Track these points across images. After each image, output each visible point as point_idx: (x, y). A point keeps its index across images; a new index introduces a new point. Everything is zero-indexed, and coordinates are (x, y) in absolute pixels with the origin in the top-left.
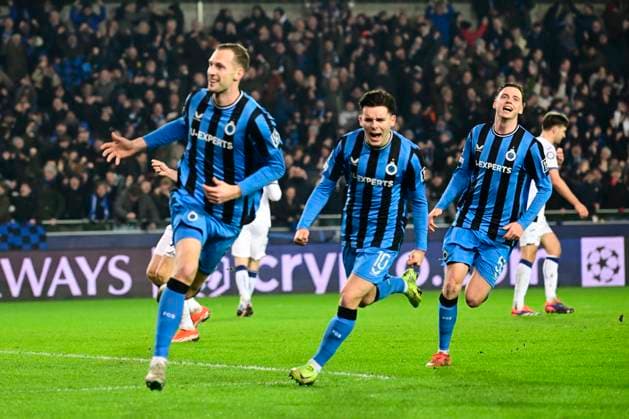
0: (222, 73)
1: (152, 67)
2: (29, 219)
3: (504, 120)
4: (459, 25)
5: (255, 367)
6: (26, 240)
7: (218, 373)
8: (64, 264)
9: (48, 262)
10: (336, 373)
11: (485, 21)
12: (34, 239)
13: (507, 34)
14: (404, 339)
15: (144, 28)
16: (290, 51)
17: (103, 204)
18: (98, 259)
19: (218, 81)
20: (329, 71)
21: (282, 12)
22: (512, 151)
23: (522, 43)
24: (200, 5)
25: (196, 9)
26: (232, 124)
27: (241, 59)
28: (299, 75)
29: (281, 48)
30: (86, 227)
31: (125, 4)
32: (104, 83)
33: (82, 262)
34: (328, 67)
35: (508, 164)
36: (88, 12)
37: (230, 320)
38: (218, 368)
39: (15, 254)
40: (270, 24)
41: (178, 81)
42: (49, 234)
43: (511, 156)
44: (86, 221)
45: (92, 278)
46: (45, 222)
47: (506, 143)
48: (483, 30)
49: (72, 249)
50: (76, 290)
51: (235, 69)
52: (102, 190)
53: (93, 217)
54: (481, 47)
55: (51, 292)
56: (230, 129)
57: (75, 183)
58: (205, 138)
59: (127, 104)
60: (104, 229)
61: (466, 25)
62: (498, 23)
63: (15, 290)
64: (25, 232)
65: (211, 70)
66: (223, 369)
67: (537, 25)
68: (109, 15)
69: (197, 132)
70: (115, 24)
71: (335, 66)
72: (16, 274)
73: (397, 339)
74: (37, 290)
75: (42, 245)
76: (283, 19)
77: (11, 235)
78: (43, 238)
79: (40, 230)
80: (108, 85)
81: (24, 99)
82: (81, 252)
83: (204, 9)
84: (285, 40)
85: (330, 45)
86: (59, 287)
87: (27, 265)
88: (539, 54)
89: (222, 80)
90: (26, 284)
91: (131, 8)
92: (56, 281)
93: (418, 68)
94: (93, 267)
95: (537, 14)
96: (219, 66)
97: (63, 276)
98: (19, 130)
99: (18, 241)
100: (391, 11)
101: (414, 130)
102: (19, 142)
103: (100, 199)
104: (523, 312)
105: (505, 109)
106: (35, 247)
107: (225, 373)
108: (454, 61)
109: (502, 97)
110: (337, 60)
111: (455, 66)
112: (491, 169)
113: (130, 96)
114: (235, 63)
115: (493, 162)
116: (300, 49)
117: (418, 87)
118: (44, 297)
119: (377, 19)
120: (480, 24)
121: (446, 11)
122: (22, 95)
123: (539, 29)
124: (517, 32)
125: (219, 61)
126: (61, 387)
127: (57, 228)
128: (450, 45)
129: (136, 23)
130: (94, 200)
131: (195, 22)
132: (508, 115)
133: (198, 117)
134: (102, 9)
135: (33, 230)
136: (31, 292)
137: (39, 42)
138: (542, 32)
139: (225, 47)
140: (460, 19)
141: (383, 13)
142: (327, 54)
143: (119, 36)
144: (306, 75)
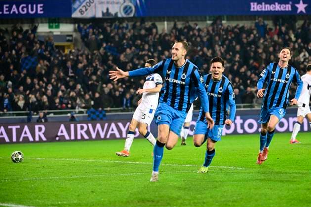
0: (178, 52)
1: (147, 47)
2: (99, 108)
3: (284, 61)
4: (268, 29)
5: (189, 165)
6: (98, 116)
7: (175, 168)
8: (113, 125)
9: (107, 125)
10: (221, 167)
11: (278, 27)
12: (101, 115)
13: (287, 33)
14: (248, 153)
15: (143, 32)
16: (202, 41)
17: (128, 101)
18: (126, 124)
19: (176, 55)
20: (217, 48)
21: (197, 25)
22: (288, 74)
23: (292, 36)
24: (166, 23)
25: (164, 24)
26: (184, 74)
27: (185, 46)
28: (205, 49)
29: (199, 39)
30: (122, 111)
31: (136, 22)
32: (128, 54)
33: (120, 124)
34: (216, 46)
35: (287, 79)
36: (121, 26)
37: (179, 146)
38: (174, 166)
39: (93, 122)
40: (193, 29)
41: (157, 52)
42: (107, 114)
43: (288, 76)
44: (121, 108)
45: (124, 130)
46: (105, 109)
47: (285, 71)
48: (277, 31)
49: (116, 120)
50: (118, 136)
51: (183, 51)
52: (128, 96)
53: (124, 107)
54: (276, 37)
55: (108, 137)
56: (184, 76)
57: (117, 94)
58: (172, 81)
59: (137, 62)
60: (128, 111)
61: (271, 29)
62: (283, 29)
63: (94, 136)
64: (97, 113)
65: (173, 51)
66: (176, 166)
67: (298, 29)
68: (129, 27)
69: (168, 78)
70: (132, 31)
71: (219, 46)
72: (94, 130)
73: (245, 153)
74: (102, 135)
75: (104, 118)
76: (197, 28)
77: (92, 114)
78: (105, 115)
79: (104, 112)
80: (129, 54)
81: (97, 61)
82: (120, 121)
83: (167, 24)
84: (199, 36)
85: (217, 38)
86: (111, 134)
87: (99, 126)
88: (299, 41)
89: (178, 55)
90: (98, 134)
91: (138, 24)
92: (110, 132)
93: (253, 46)
94: (124, 126)
95: (298, 25)
96: (177, 49)
97: (112, 130)
98: (95, 73)
99: (95, 116)
100: (241, 24)
101: (251, 71)
102: (94, 77)
103: (127, 100)
104: (295, 142)
105: (284, 57)
106: (102, 119)
107: (177, 167)
108: (266, 43)
109: (283, 53)
110: (220, 44)
111: (266, 45)
112: (279, 81)
113: (138, 59)
114: (183, 48)
115: (280, 79)
116: (205, 39)
117: (252, 54)
118: (105, 138)
119: (236, 27)
120: (276, 29)
121: (262, 24)
122: (96, 59)
123: (299, 31)
124: (291, 32)
125: (177, 48)
126: (113, 174)
127: (110, 111)
128: (264, 37)
129: (140, 30)
130: (125, 100)
131: (163, 30)
132: (285, 59)
133: (169, 72)
134: (127, 25)
135: (101, 112)
136: (100, 136)
137: (102, 36)
138: (301, 32)
139: (179, 42)
140: (268, 27)
141: (238, 25)
142: (216, 41)
143: (134, 35)
144: (208, 50)
